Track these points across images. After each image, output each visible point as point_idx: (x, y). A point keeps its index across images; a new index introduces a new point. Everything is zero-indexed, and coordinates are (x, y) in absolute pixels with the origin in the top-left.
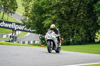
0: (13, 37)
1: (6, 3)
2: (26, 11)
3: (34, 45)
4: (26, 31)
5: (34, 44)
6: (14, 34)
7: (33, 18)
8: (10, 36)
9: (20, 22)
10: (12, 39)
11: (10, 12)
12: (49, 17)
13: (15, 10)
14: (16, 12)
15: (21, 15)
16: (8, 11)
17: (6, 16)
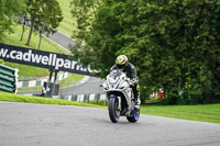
0: (51, 85)
1: (37, 10)
2: (79, 28)
3: (97, 103)
6: (53, 78)
7: (96, 44)
8: (45, 84)
9: (68, 52)
10: (48, 89)
11: (46, 29)
12: (133, 40)
13: (55, 26)
14: (59, 29)
15: (69, 35)
16: (40, 28)
17: (35, 39)
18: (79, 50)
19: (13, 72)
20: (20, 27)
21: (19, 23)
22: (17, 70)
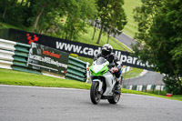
1: (106, 15)
2: (140, 30)
4: (139, 67)
5: (153, 92)
7: (153, 44)
9: (130, 50)
11: (113, 31)
13: (121, 29)
14: (124, 31)
15: (132, 36)
17: (104, 38)
18: (139, 48)
19: (85, 65)
20: (92, 29)
21: (92, 25)
22: (88, 64)
